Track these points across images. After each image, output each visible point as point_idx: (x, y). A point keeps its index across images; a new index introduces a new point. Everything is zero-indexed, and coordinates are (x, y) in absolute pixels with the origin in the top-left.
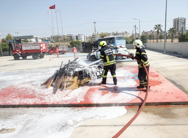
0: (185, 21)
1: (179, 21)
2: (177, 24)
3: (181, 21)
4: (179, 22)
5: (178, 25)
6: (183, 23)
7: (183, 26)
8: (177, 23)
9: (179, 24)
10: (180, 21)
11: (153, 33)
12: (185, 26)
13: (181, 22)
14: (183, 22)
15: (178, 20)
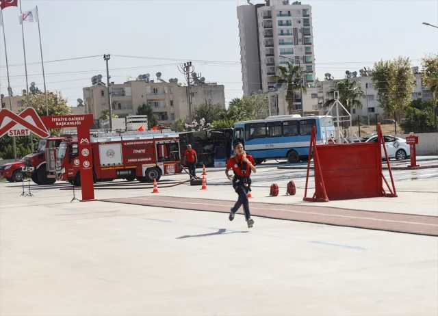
0: (307, 22)
1: (276, 19)
2: (262, 39)
3: (288, 24)
4: (277, 29)
5: (270, 45)
6: (300, 36)
7: (298, 50)
8: (262, 30)
9: (277, 38)
10: (281, 24)
11: (155, 91)
12: (309, 52)
13: (285, 28)
14: (295, 30)
15: (268, 16)
